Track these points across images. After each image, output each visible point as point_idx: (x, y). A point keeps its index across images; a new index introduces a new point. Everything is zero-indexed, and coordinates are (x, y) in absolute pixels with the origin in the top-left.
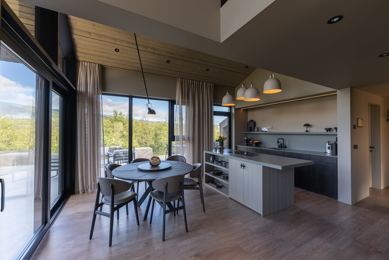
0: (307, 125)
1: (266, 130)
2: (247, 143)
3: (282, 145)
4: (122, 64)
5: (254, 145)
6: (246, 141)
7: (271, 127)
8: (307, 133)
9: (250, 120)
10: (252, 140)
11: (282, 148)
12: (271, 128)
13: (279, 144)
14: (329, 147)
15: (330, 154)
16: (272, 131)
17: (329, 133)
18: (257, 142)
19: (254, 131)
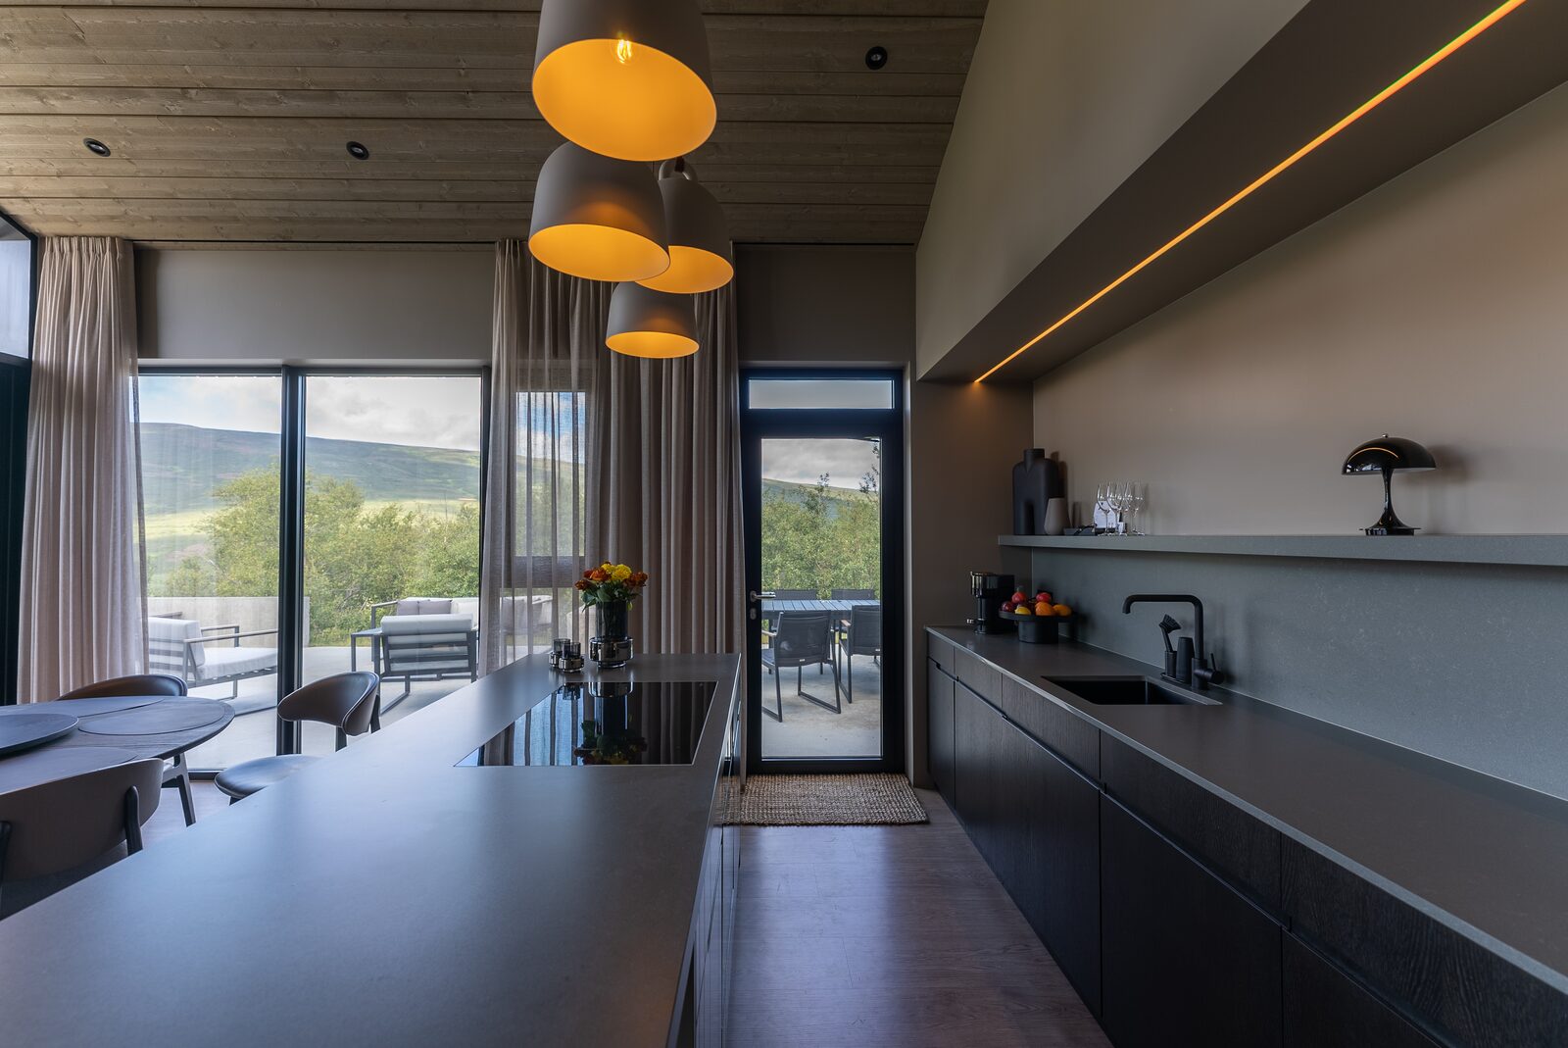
3: (1195, 652)
4: (196, 219)
6: (982, 602)
9: (1025, 453)
10: (1016, 597)
11: (1187, 680)
12: (1135, 503)
13: (1176, 641)
19: (1044, 532)
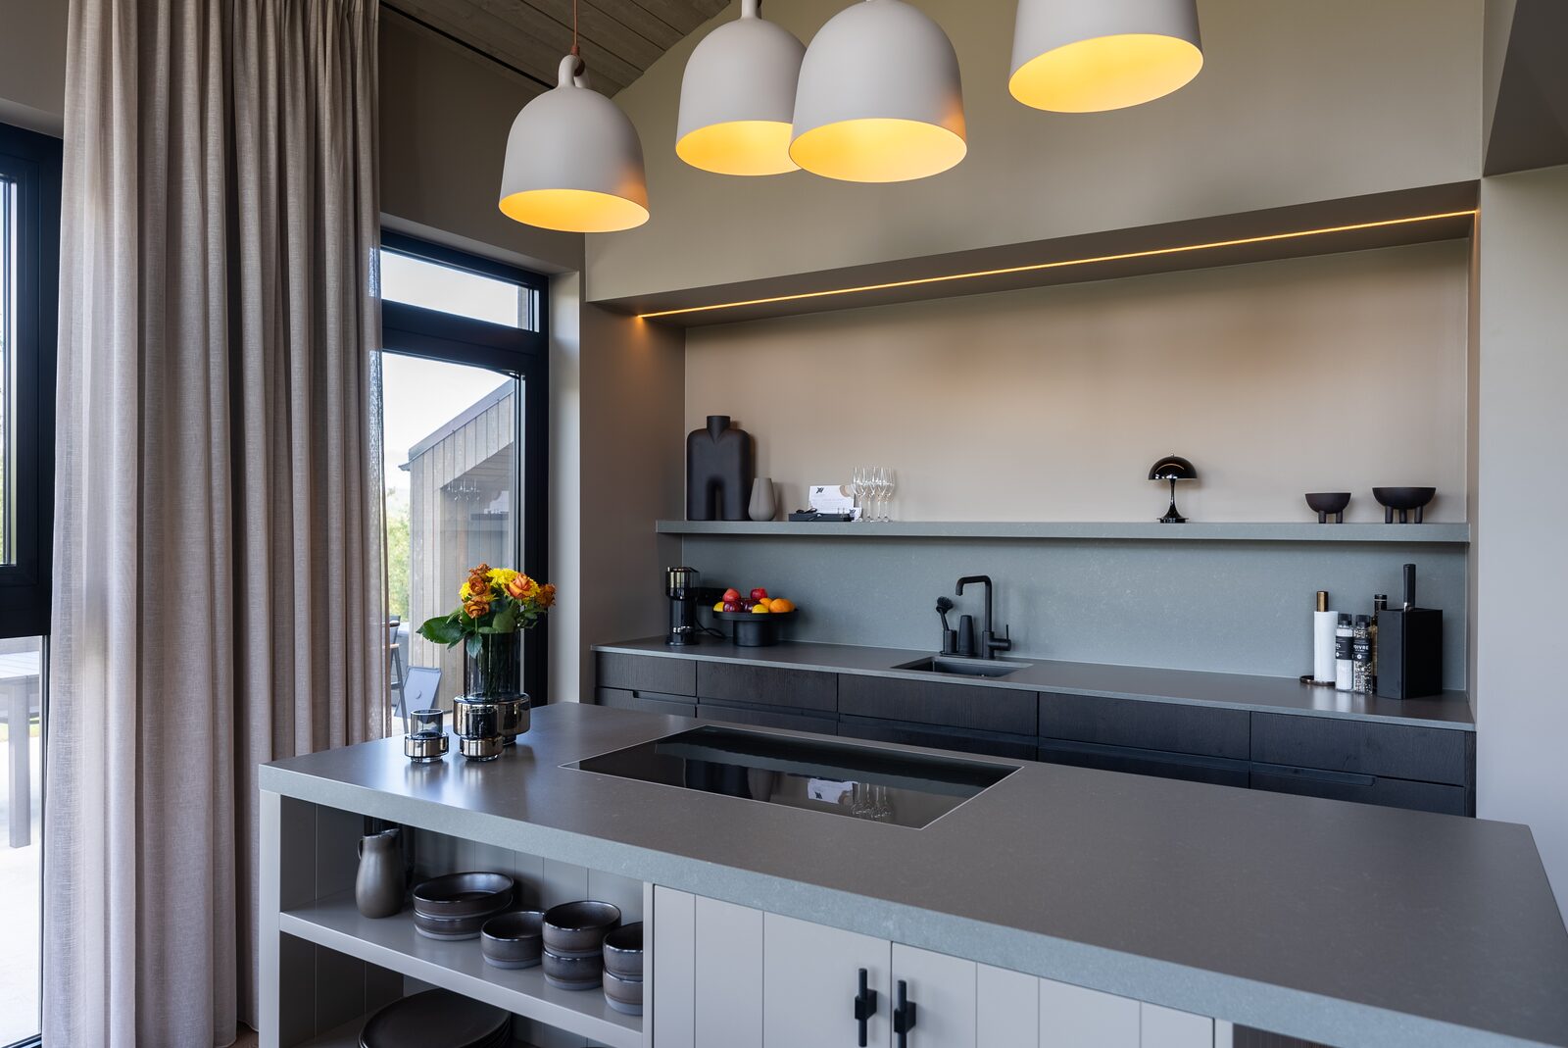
0: (1175, 470)
1: (845, 505)
2: (690, 617)
3: (980, 628)
5: (748, 633)
6: (678, 606)
7: (885, 483)
8: (1174, 531)
9: (709, 418)
10: (729, 595)
11: (973, 653)
12: (888, 489)
13: (954, 621)
14: (1351, 641)
15: (1358, 693)
16: (895, 518)
17: (1332, 531)
18: (776, 606)
19: (746, 517)
